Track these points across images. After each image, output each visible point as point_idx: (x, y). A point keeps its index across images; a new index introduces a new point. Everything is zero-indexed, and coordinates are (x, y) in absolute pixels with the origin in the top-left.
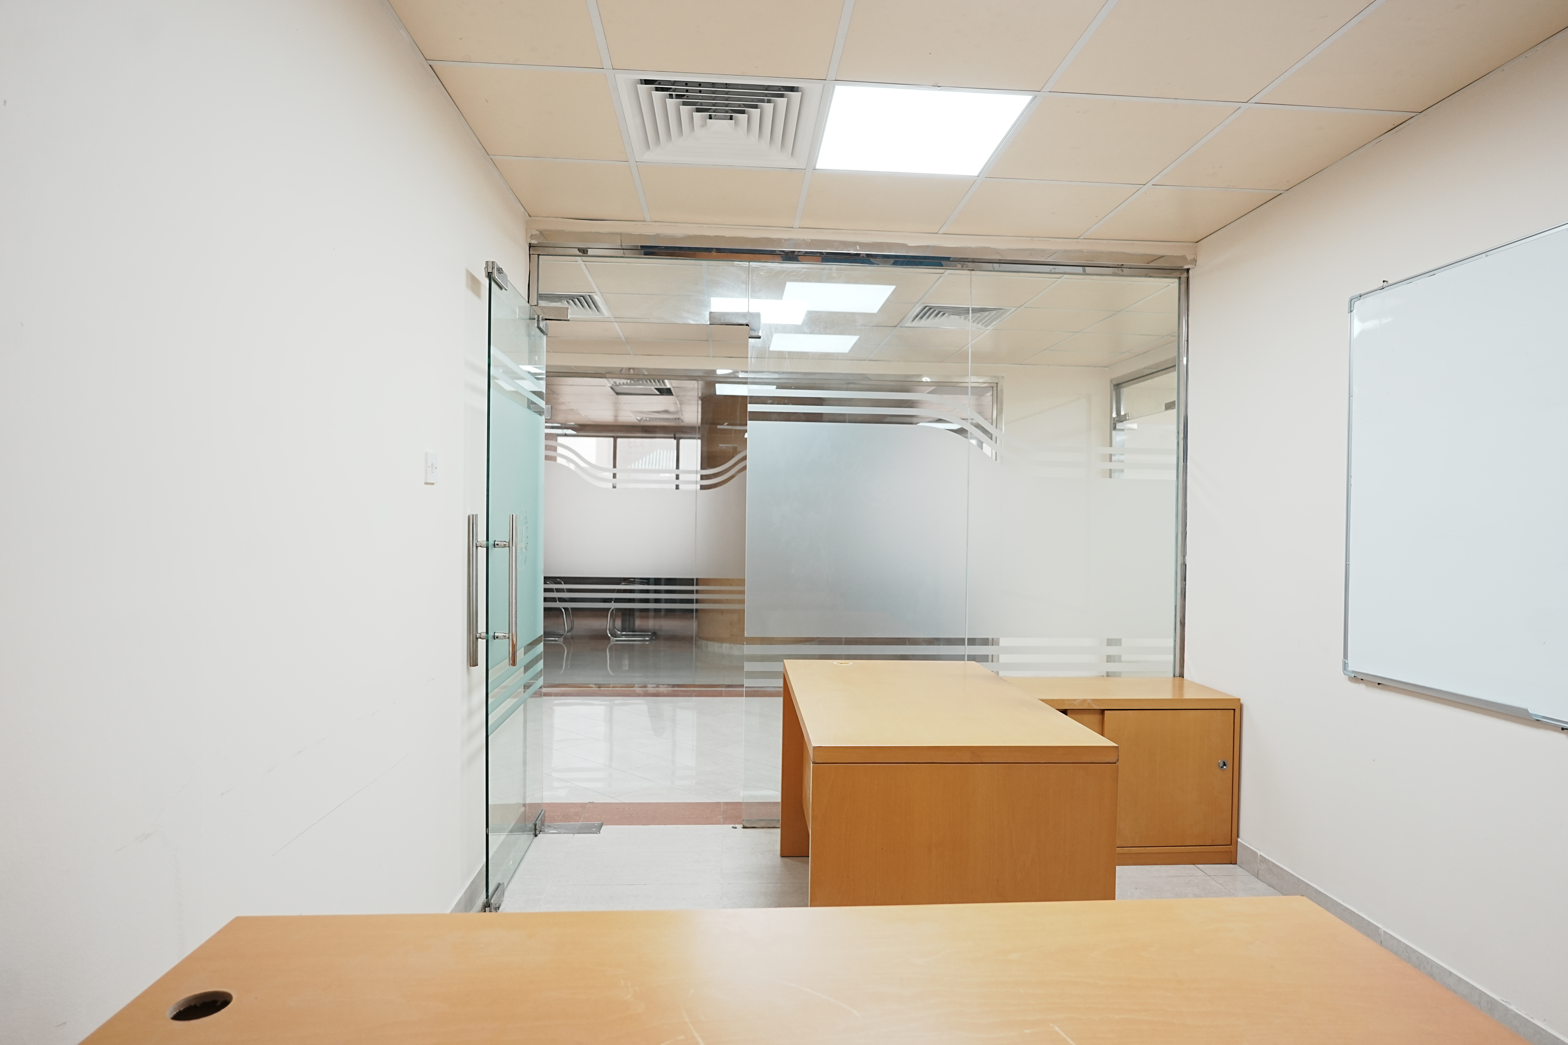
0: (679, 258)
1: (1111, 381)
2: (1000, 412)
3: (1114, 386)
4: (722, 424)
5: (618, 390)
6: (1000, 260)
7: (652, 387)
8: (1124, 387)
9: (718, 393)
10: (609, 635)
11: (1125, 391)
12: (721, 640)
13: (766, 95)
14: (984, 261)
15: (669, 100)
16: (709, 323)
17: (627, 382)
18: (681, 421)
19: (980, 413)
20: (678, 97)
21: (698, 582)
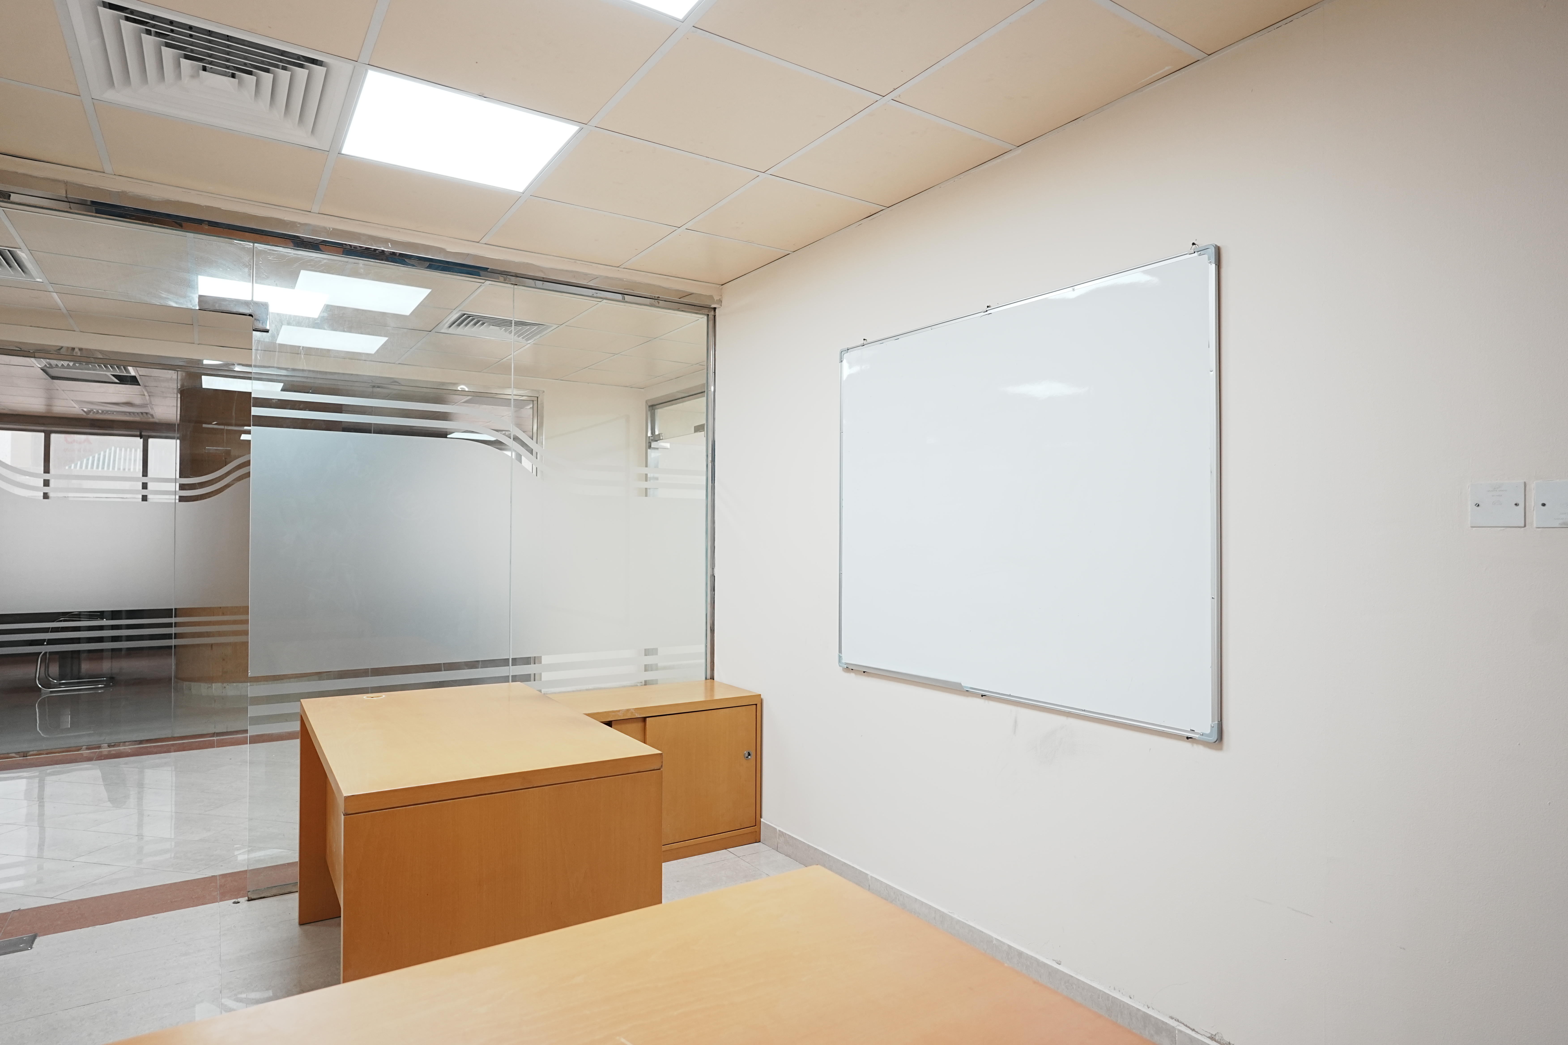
0: (154, 225)
1: (646, 402)
2: (540, 426)
3: (649, 406)
4: (211, 423)
5: (53, 372)
6: (543, 278)
7: (109, 374)
8: (658, 409)
9: (204, 386)
10: (40, 686)
11: (659, 412)
12: (210, 680)
13: (281, 61)
14: (526, 277)
15: (145, 36)
16: (198, 308)
17: (68, 364)
18: (150, 416)
19: (519, 425)
20: (158, 35)
21: (178, 612)
